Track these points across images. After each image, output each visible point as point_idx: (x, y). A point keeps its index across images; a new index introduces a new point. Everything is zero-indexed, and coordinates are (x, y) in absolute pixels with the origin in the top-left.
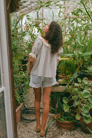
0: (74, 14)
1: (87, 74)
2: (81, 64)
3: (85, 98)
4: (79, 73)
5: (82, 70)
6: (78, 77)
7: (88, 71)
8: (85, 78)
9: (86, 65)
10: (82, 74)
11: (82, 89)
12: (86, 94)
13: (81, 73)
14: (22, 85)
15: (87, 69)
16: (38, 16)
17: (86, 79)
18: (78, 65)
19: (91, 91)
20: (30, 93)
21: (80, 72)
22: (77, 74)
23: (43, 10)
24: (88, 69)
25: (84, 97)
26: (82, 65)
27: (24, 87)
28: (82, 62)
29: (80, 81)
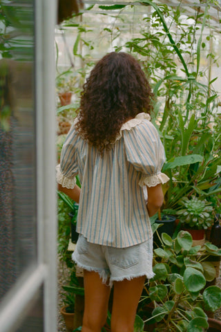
0: (137, 47)
4: (160, 218)
7: (186, 213)
8: (184, 232)
10: (168, 221)
12: (195, 279)
13: (165, 219)
17: (186, 237)
19: (202, 269)
22: (156, 222)
24: (186, 205)
25: (190, 290)
29: (167, 241)
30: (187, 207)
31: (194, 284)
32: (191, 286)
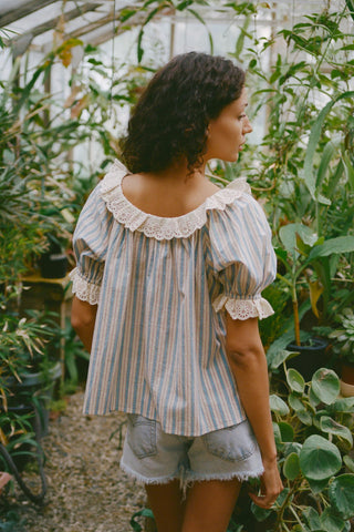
0: (298, 40)
1: (336, 351)
2: (314, 297)
3: (313, 483)
4: (299, 341)
5: (319, 329)
6: (290, 363)
7: (343, 338)
8: (326, 371)
9: (339, 301)
10: (310, 348)
11: (304, 425)
12: (322, 458)
13: (308, 343)
14: (33, 378)
15: (339, 326)
16: (140, 53)
17: (329, 380)
18: (295, 299)
19: (351, 441)
20: (70, 418)
21: (301, 336)
22: (288, 349)
23: (173, 27)
24: (346, 323)
25: (310, 476)
26: (320, 304)
27: (38, 387)
28: (319, 288)
29: (296, 383)
30: (345, 326)
31: (318, 466)
32: (312, 470)
